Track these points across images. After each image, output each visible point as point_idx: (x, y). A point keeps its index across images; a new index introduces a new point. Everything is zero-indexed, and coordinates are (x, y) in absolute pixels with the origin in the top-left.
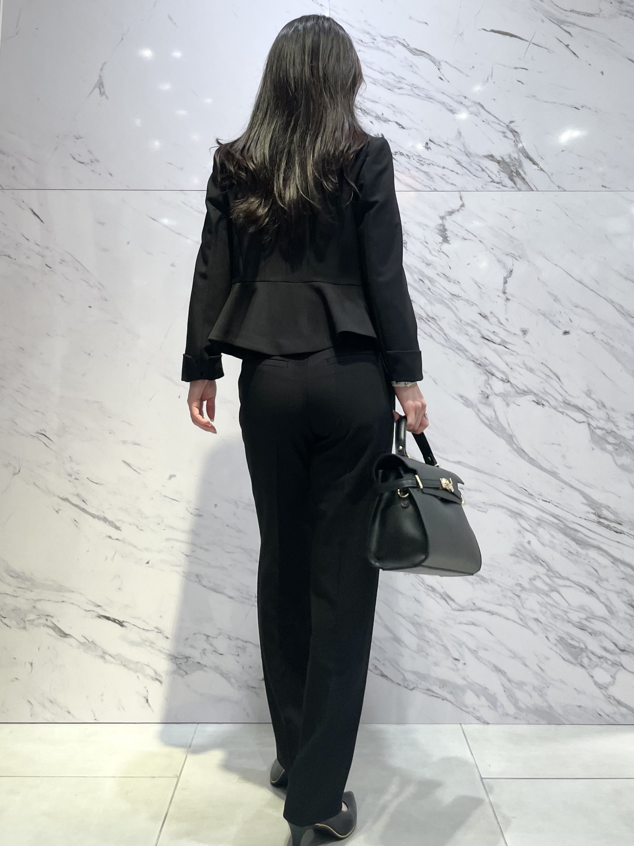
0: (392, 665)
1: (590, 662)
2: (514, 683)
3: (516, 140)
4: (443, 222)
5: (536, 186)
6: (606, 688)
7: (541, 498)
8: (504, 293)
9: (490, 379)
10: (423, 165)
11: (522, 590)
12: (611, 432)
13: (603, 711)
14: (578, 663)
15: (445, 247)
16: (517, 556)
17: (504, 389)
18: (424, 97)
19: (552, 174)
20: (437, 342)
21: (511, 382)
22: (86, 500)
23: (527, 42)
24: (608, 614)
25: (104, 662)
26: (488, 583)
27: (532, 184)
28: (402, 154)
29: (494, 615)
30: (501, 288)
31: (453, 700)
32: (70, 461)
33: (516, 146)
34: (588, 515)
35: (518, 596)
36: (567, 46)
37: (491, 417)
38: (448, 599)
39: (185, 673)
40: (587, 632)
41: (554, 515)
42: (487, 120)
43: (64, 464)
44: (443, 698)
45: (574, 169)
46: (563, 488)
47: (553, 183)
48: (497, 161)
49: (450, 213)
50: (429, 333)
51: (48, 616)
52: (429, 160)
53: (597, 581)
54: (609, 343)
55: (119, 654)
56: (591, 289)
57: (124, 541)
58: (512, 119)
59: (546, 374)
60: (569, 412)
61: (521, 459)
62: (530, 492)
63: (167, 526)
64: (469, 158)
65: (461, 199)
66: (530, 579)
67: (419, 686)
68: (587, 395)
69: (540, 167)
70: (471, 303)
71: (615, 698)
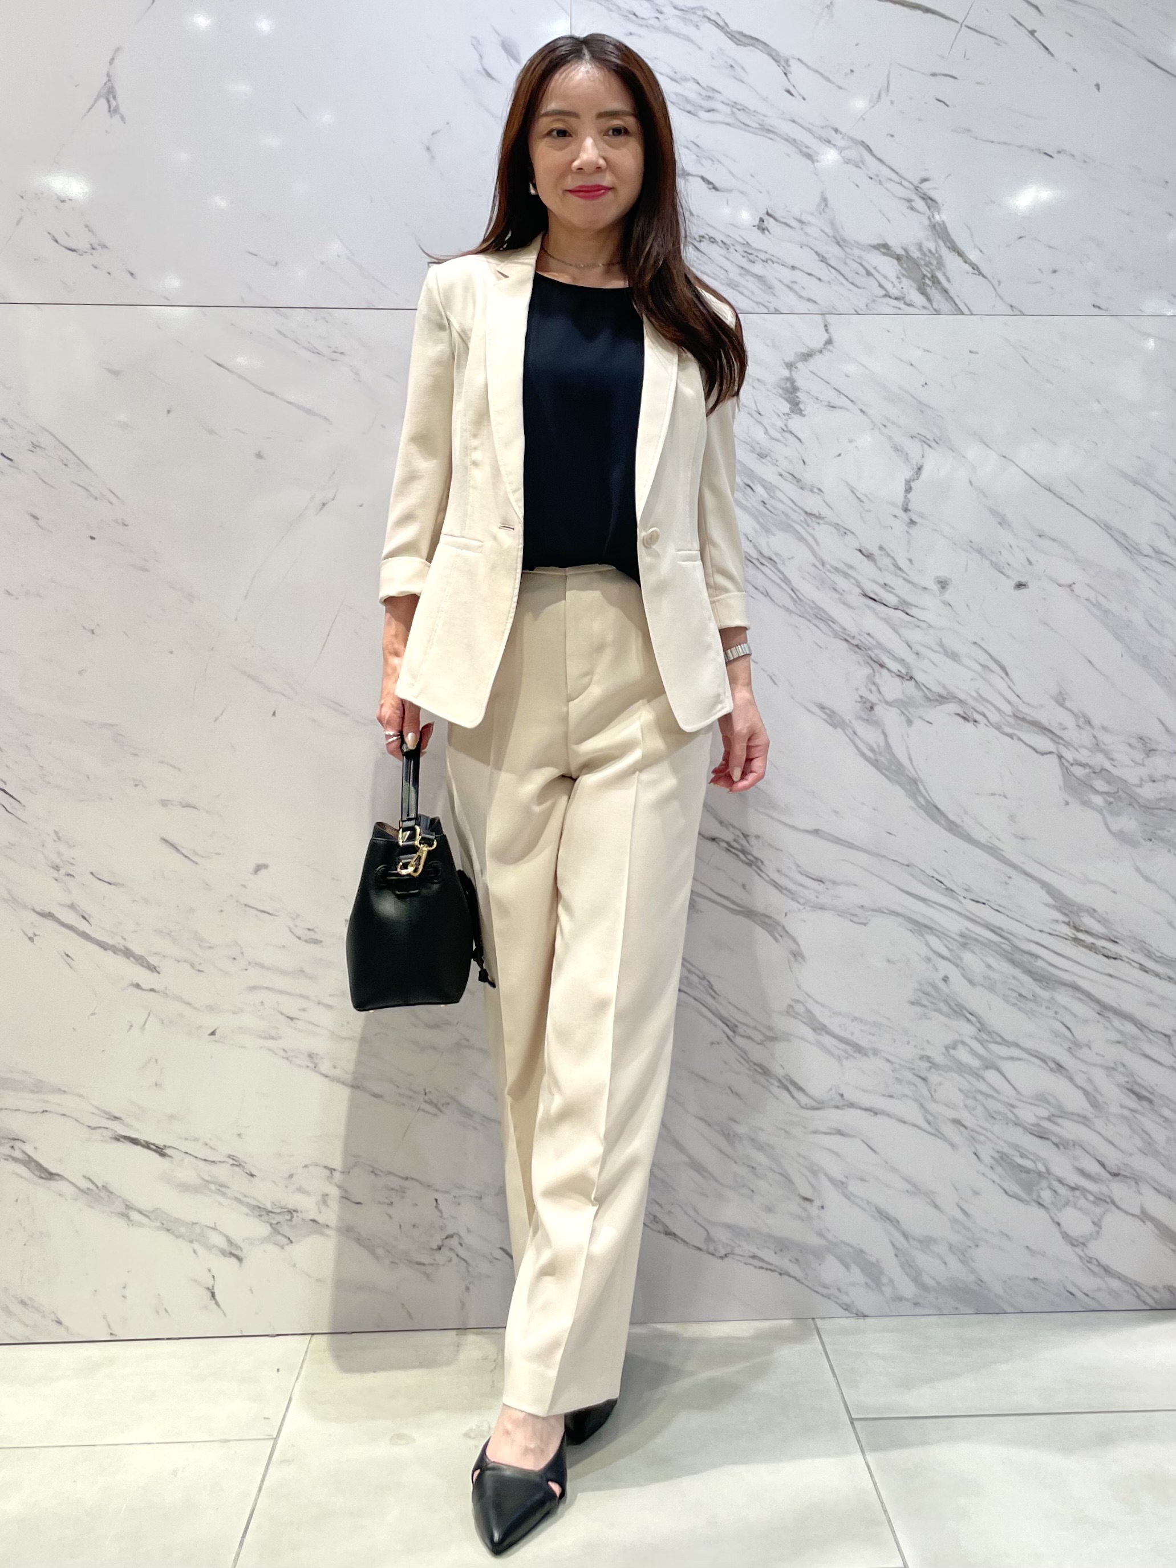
0: (686, 1213)
1: (1055, 1197)
2: (914, 1239)
3: (933, 216)
4: (791, 374)
5: (968, 305)
6: (1083, 1244)
7: (969, 895)
8: (906, 510)
9: (877, 675)
10: (754, 262)
11: (931, 1068)
12: (1100, 771)
13: (1077, 1288)
14: (1034, 1200)
15: (796, 423)
16: (923, 1006)
17: (903, 693)
18: (756, 128)
19: (999, 283)
20: (776, 604)
21: (917, 679)
22: (90, 916)
23: (956, 24)
24: (1091, 1109)
25: (128, 1225)
26: (868, 1057)
27: (960, 299)
28: (712, 240)
29: (878, 1116)
30: (900, 500)
31: (799, 1274)
32: (55, 841)
33: (934, 226)
34: (1055, 926)
35: (924, 1079)
36: (1032, 33)
37: (878, 746)
38: (792, 1088)
39: (285, 1241)
40: (1049, 1142)
41: (992, 928)
42: (877, 176)
43: (43, 846)
44: (780, 1271)
45: (1042, 272)
46: (1010, 878)
47: (1001, 298)
48: (895, 256)
49: (804, 355)
50: (763, 587)
51: (14, 1139)
52: (766, 252)
53: (1070, 1048)
54: (1100, 605)
55: (157, 1209)
56: (1070, 500)
57: (166, 994)
58: (925, 175)
59: (982, 663)
60: (1025, 736)
61: (934, 824)
62: (949, 885)
63: (249, 963)
64: (843, 249)
65: (827, 330)
66: (947, 1048)
67: (737, 1251)
68: (1057, 702)
69: (978, 268)
70: (842, 531)
71: (1100, 1261)
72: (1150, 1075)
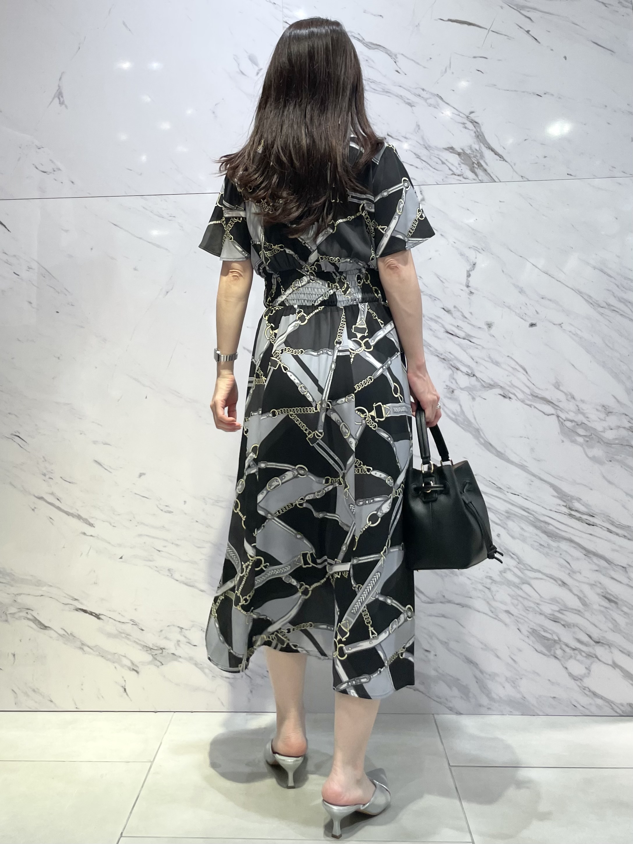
1: (564, 654)
2: (486, 674)
3: (477, 131)
5: (498, 177)
6: (581, 679)
7: (510, 491)
8: (468, 286)
9: (455, 374)
11: (492, 583)
12: (581, 424)
13: (578, 703)
14: (552, 655)
17: (470, 383)
18: (381, 90)
19: (515, 164)
21: (477, 376)
22: (61, 499)
23: (486, 30)
24: (582, 606)
25: (83, 653)
26: (459, 577)
27: (494, 175)
29: (466, 608)
30: (464, 281)
31: (424, 690)
32: (43, 461)
33: (478, 136)
34: (558, 507)
35: (489, 589)
36: (528, 32)
37: (457, 412)
39: (160, 664)
40: (560, 624)
41: (524, 509)
43: (38, 464)
45: (538, 158)
46: (533, 482)
47: (516, 172)
48: (457, 153)
51: (28, 609)
53: (569, 573)
54: (578, 334)
55: (97, 646)
56: (558, 279)
57: (98, 538)
58: (472, 110)
59: (513, 366)
60: (537, 406)
61: (488, 452)
62: (499, 486)
63: (138, 522)
64: (429, 151)
66: (501, 572)
68: (555, 387)
69: (503, 157)
70: (434, 298)
71: (590, 688)
72: (615, 589)
